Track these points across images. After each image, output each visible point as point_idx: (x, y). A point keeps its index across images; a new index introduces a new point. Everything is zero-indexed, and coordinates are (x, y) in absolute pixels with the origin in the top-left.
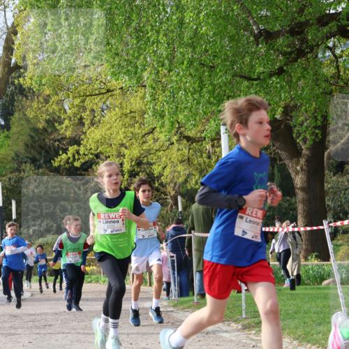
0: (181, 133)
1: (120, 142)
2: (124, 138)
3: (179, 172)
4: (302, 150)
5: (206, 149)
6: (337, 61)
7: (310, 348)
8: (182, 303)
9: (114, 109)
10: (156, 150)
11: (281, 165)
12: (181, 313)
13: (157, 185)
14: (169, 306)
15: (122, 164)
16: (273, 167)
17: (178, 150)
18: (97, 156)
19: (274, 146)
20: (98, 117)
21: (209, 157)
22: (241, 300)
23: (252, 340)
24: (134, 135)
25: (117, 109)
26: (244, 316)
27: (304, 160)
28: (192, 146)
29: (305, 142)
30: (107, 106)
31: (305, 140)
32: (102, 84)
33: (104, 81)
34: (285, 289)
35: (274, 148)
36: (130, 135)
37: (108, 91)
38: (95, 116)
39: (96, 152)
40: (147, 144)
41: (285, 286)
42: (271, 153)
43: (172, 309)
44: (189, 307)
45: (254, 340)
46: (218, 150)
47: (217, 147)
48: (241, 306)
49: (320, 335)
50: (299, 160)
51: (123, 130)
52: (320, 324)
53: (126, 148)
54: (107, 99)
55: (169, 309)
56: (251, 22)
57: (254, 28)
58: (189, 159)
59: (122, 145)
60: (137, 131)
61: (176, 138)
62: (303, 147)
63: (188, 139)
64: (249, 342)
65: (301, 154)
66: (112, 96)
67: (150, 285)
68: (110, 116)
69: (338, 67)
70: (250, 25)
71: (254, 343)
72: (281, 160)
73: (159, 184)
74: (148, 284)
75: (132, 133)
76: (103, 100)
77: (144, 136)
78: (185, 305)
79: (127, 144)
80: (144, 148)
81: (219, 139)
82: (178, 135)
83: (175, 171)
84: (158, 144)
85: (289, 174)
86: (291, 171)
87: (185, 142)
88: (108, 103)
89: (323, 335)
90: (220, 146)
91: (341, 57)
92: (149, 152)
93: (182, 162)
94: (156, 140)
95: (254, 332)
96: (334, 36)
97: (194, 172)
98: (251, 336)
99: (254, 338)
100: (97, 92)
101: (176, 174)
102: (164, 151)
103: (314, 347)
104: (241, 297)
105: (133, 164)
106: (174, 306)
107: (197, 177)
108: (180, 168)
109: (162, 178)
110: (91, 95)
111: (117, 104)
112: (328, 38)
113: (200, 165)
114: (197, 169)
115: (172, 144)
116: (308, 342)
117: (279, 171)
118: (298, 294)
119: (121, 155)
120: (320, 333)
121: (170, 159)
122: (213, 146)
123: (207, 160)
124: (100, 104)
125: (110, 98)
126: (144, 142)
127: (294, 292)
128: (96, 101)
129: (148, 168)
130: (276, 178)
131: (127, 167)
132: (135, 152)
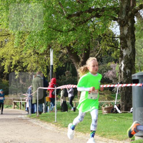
0: (35, 51)
1: (12, 54)
2: (14, 52)
3: (34, 66)
4: (80, 59)
5: (45, 58)
6: (94, 26)
7: (80, 133)
8: (33, 116)
9: (10, 42)
10: (26, 58)
11: (72, 64)
12: (32, 120)
13: (25, 71)
14: (28, 117)
15: (12, 62)
16: (69, 65)
17: (34, 58)
18: (3, 59)
19: (70, 57)
20: (4, 44)
21: (45, 61)
22: (55, 115)
23: (58, 130)
24: (17, 52)
25: (11, 41)
26: (55, 121)
27: (81, 63)
28: (39, 56)
29: (82, 56)
30: (7, 40)
31: (81, 55)
32: (6, 32)
33: (7, 31)
34: (71, 111)
35: (70, 58)
36: (15, 51)
37: (8, 34)
38: (2, 44)
39: (2, 57)
40: (22, 55)
41: (72, 110)
42: (68, 60)
43: (28, 118)
44: (35, 118)
45: (59, 130)
46: (49, 58)
47: (49, 57)
48: (54, 117)
49: (84, 129)
50: (79, 63)
51: (13, 49)
52: (84, 125)
53: (14, 56)
54: (8, 37)
55: (27, 118)
56: (63, 10)
57: (65, 13)
58: (38, 61)
59: (13, 55)
60: (18, 50)
61: (33, 53)
62: (81, 58)
63: (38, 53)
64: (57, 131)
65: (80, 60)
66: (9, 36)
67: (21, 109)
68: (8, 44)
69: (95, 28)
70: (63, 12)
71: (59, 132)
72: (72, 62)
73: (26, 70)
74: (20, 109)
75: (16, 51)
76: (6, 38)
77: (21, 52)
78: (34, 117)
79: (14, 55)
80: (21, 57)
81: (50, 54)
82: (34, 52)
83: (32, 66)
84: (26, 55)
85: (75, 68)
86: (76, 67)
87: (36, 55)
88: (8, 39)
89: (85, 129)
90: (50, 57)
91: (96, 25)
92: (22, 58)
93: (35, 62)
94: (25, 54)
95: (59, 127)
96: (94, 17)
97: (39, 66)
98: (58, 129)
99: (59, 129)
100: (4, 35)
101: (32, 67)
102: (28, 58)
103: (81, 133)
104: (55, 114)
105: (16, 62)
106: (30, 117)
107: (40, 68)
108: (34, 64)
109: (27, 68)
110: (2, 36)
111: (12, 39)
112: (92, 18)
113: (42, 63)
114: (40, 65)
115: (32, 55)
116: (79, 131)
117: (71, 67)
118: (76, 113)
119: (11, 59)
120: (84, 128)
121: (30, 61)
122: (47, 56)
123: (44, 62)
124: (5, 40)
125: (9, 37)
126: (21, 54)
127: (75, 112)
128: (3, 38)
129: (22, 64)
130: (70, 69)
131: (14, 63)
132: (17, 58)
